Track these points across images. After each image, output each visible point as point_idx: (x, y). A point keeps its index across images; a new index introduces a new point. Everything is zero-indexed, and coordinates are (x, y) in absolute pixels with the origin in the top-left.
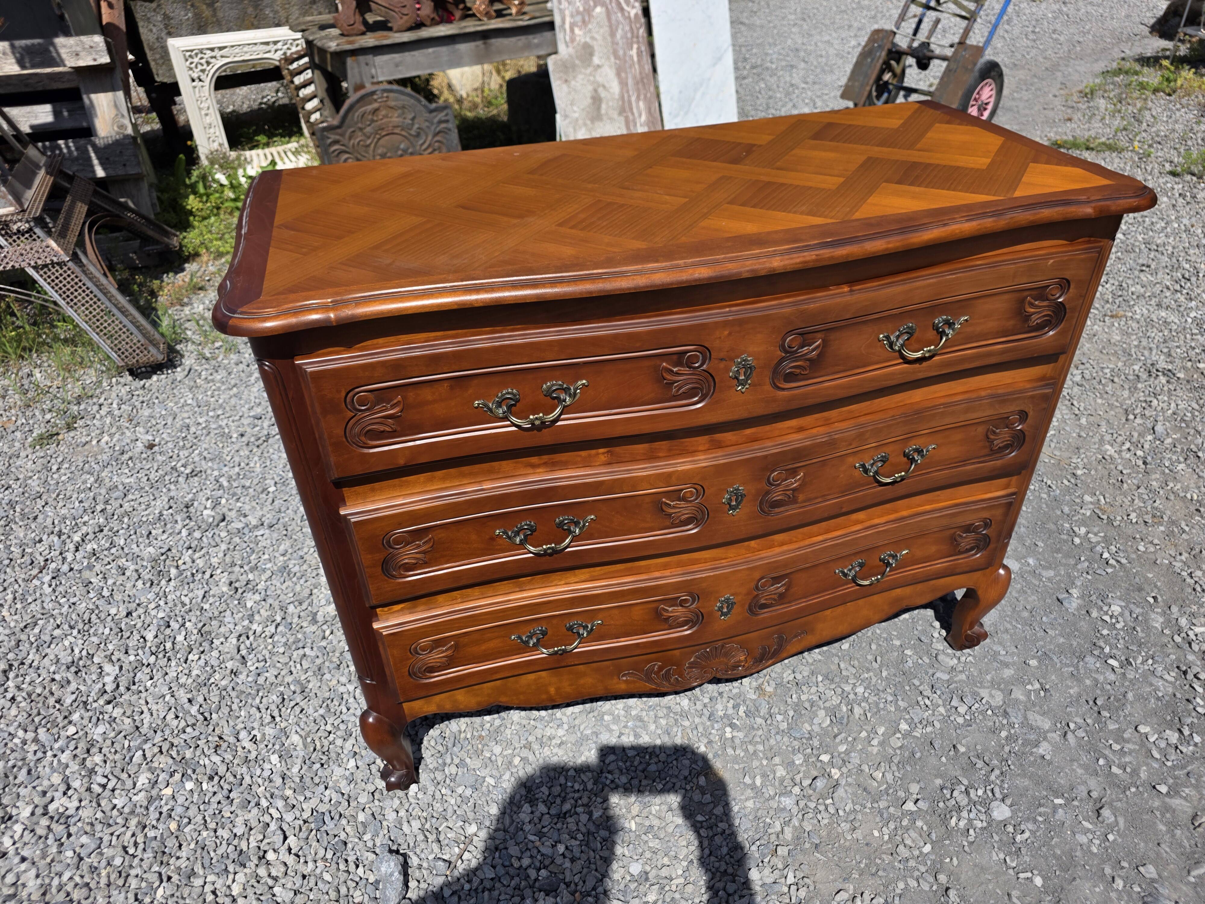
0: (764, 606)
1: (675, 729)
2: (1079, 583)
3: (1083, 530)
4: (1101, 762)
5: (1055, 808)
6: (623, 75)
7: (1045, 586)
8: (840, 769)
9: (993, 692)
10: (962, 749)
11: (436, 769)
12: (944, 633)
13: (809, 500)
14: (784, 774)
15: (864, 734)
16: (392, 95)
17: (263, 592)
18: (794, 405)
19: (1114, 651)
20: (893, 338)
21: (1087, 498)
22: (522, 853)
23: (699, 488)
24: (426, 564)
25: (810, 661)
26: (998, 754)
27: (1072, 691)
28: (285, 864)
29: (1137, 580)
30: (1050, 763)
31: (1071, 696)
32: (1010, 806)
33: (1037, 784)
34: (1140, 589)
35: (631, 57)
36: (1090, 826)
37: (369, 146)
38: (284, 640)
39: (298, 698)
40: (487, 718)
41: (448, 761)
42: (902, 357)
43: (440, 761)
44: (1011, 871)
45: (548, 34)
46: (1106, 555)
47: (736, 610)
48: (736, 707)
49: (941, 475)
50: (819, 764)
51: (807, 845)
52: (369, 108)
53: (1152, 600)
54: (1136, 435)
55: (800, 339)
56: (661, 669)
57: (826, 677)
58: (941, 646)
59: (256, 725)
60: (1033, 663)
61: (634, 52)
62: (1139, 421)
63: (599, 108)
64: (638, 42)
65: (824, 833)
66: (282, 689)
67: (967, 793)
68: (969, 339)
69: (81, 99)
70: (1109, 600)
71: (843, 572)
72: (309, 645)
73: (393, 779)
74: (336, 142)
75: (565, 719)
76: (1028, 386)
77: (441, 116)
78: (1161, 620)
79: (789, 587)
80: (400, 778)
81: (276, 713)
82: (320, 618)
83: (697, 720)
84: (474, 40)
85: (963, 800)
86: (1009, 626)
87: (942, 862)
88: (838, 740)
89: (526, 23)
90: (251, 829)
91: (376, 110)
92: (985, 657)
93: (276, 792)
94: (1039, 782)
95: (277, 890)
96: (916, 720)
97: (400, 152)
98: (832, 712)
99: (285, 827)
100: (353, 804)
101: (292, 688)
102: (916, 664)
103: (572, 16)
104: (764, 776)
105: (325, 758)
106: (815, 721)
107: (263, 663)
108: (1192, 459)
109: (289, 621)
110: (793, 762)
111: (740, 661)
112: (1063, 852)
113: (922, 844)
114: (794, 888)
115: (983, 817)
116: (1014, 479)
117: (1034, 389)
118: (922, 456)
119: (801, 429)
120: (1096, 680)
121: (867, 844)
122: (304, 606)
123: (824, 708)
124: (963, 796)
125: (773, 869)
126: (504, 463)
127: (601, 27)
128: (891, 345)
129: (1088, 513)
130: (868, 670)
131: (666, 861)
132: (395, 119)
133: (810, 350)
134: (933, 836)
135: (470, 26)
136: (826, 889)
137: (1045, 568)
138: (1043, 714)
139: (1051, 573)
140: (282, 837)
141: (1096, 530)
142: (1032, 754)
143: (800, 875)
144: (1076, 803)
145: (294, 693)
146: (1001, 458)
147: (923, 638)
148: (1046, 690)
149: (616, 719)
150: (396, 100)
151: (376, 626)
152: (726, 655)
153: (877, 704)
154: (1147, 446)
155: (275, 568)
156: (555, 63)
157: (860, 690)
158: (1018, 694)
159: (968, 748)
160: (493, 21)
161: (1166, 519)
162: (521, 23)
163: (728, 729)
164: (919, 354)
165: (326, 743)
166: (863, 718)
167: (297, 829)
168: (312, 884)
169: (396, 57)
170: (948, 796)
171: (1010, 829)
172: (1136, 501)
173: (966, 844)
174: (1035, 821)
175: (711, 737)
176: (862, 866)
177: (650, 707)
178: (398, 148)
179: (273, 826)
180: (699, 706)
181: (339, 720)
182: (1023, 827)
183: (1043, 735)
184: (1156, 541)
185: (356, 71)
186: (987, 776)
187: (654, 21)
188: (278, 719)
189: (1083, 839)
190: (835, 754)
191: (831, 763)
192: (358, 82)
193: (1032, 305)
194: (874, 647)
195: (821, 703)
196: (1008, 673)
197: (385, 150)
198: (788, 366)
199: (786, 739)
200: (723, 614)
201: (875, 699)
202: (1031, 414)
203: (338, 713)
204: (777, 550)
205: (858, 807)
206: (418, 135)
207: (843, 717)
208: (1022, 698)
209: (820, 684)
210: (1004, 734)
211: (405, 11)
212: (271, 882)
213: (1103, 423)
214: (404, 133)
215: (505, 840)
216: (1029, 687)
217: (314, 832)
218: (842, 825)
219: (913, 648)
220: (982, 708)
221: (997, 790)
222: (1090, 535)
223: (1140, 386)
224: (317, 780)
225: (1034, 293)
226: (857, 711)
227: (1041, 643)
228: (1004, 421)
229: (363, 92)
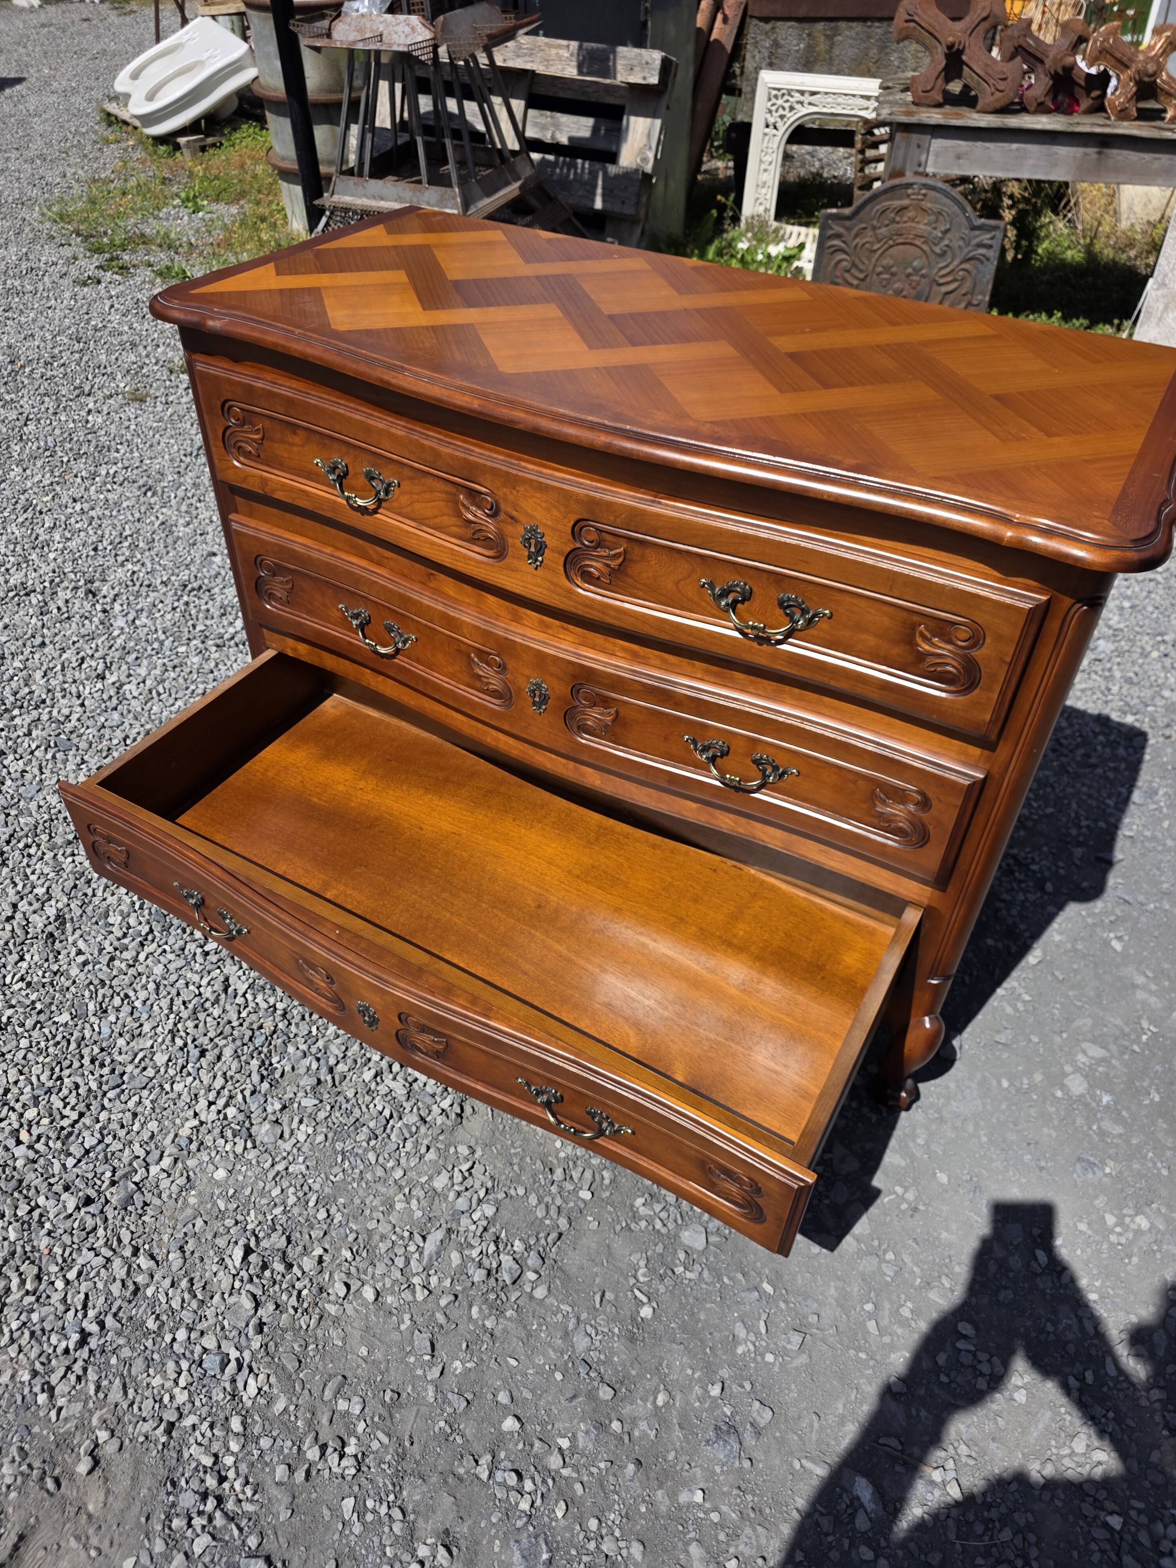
16: (932, 193)
37: (875, 251)
52: (897, 203)
69: (621, 119)
74: (838, 236)
77: (984, 238)
84: (1085, 145)
91: (904, 208)
97: (910, 270)
132: (923, 226)
135: (1090, 124)
150: (935, 201)
160: (1125, 123)
169: (962, 145)
178: (909, 264)
185: (902, 152)
192: (898, 167)
197: (891, 262)
206: (943, 254)
211: (1000, 87)
214: (925, 247)
229: (897, 181)
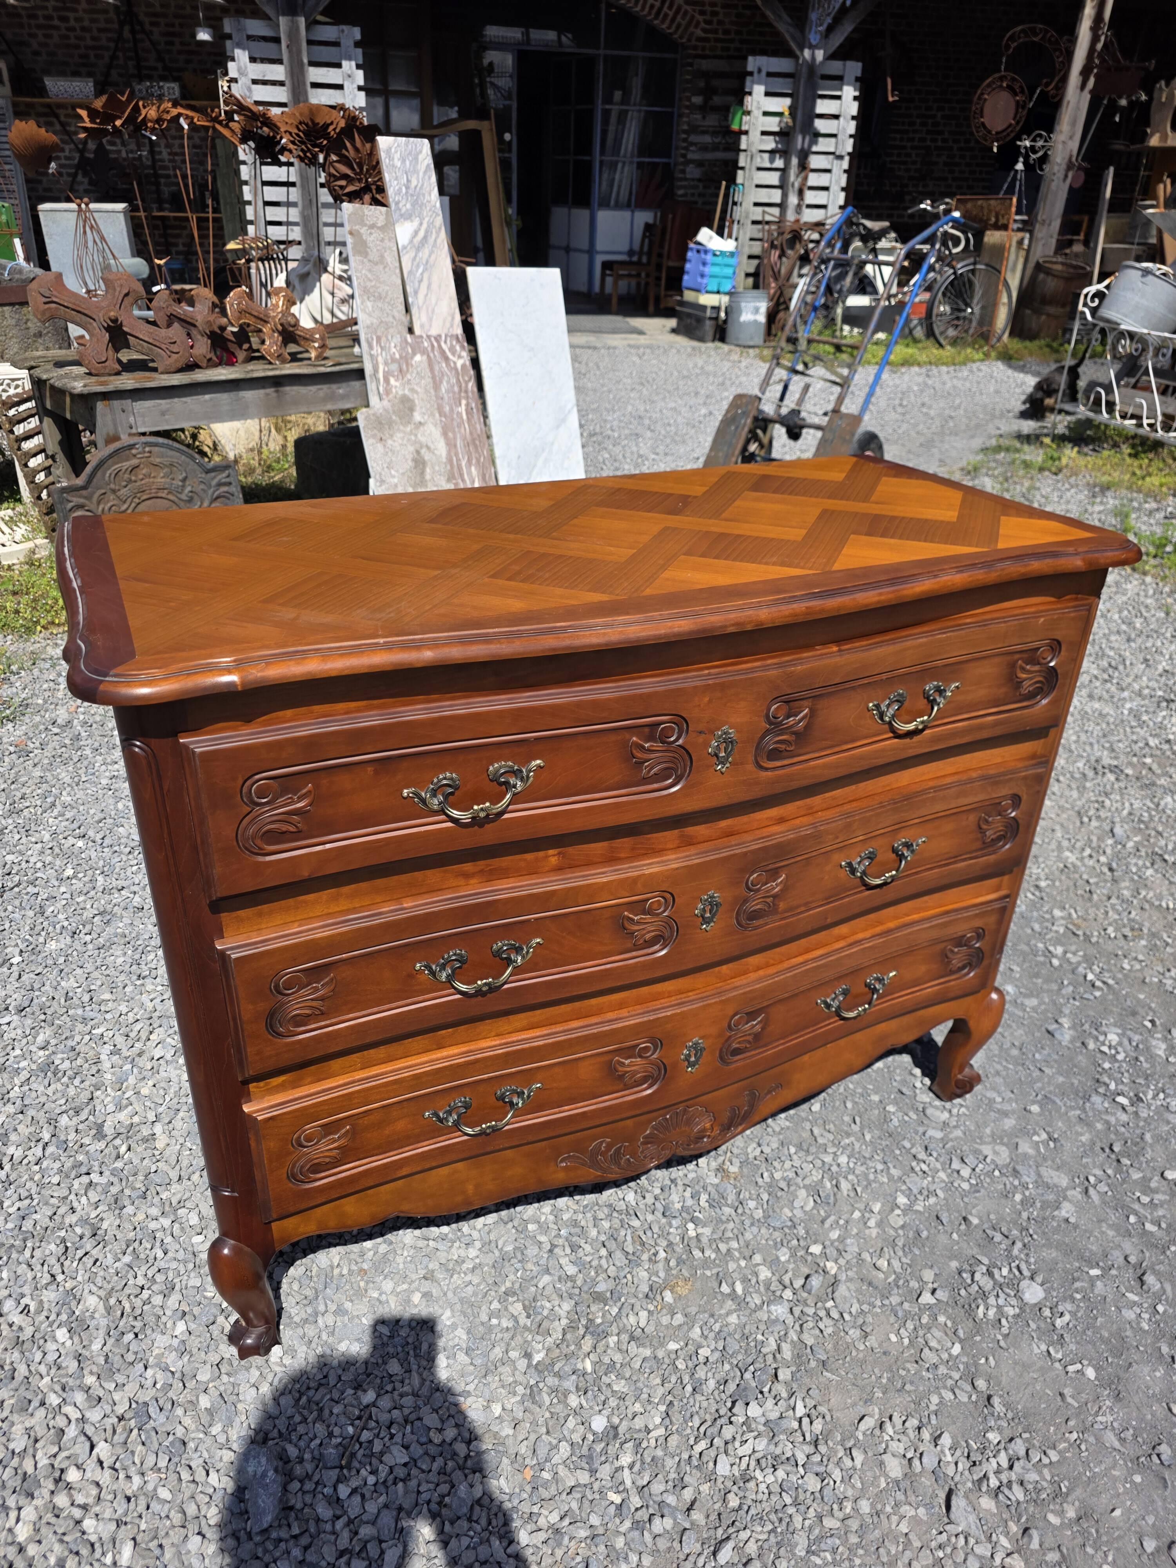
0: (736, 1052)
1: (623, 1233)
2: (1067, 1011)
3: (1059, 950)
4: (1132, 1219)
5: (1092, 1280)
6: (450, 435)
7: (1030, 1017)
8: (836, 1261)
9: (997, 1148)
10: (975, 1221)
11: (306, 1321)
12: (927, 1081)
13: (791, 909)
14: (769, 1275)
15: (857, 1214)
16: (155, 450)
17: (19, 1101)
18: (779, 789)
19: (1120, 1087)
20: (883, 707)
21: (1057, 913)
22: (443, 1422)
23: (668, 896)
24: (324, 1014)
25: (777, 1129)
26: (1015, 1223)
27: (1083, 1139)
28: (97, 1484)
29: (1129, 1003)
30: (1076, 1227)
31: (1084, 1145)
32: (1042, 1285)
33: (1066, 1254)
34: (1134, 1013)
35: (459, 414)
36: (1136, 1298)
38: (58, 1165)
39: (88, 1245)
40: (368, 1244)
41: (322, 1308)
42: (893, 730)
43: (309, 1310)
44: (1057, 1365)
45: (356, 384)
46: (1090, 977)
47: (706, 1058)
48: (695, 1196)
49: (932, 875)
50: (809, 1258)
51: (813, 1364)
52: (126, 465)
53: (1149, 1025)
54: (1094, 839)
55: (785, 708)
56: (609, 1147)
57: (799, 1147)
58: (927, 1097)
59: (26, 1290)
60: (1035, 1108)
61: (463, 409)
62: (1094, 823)
63: (422, 473)
64: (467, 398)
65: (830, 1347)
66: (63, 1233)
67: (990, 1274)
68: (960, 710)
70: (1104, 1029)
71: (825, 1003)
72: (96, 1168)
73: (249, 1341)
74: (80, 507)
75: (475, 1235)
76: (1020, 765)
77: (222, 477)
78: (1164, 1046)
79: (765, 1024)
80: (260, 1337)
81: (57, 1269)
82: (108, 1129)
83: (650, 1218)
84: (264, 387)
85: (986, 1283)
86: (999, 1067)
87: (976, 1364)
88: (827, 1224)
89: (329, 370)
90: (36, 1441)
91: (135, 468)
92: (979, 1107)
93: (71, 1382)
94: (1068, 1251)
95: (89, 1524)
96: (915, 1191)
98: (815, 1191)
99: (90, 1431)
100: (190, 1384)
101: (78, 1230)
102: (903, 1123)
103: (386, 363)
104: (745, 1280)
105: (138, 1324)
106: (796, 1204)
107: (28, 1201)
108: (1159, 864)
109: (63, 1138)
110: (778, 1258)
111: (704, 1130)
112: (1111, 1334)
113: (949, 1344)
114: (806, 1421)
115: (1014, 1302)
116: (1006, 878)
117: (1027, 768)
118: (913, 851)
119: (781, 820)
120: (1107, 1123)
121: (885, 1353)
122: (83, 1115)
123: (805, 1187)
124: (986, 1278)
125: (777, 1399)
126: (429, 872)
127: (423, 378)
128: (882, 715)
129: (1062, 930)
130: (848, 1135)
131: (638, 1407)
132: (160, 480)
133: (797, 721)
134: (961, 1333)
135: (258, 370)
136: (846, 1417)
137: (1026, 996)
138: (1058, 1169)
139: (1034, 1002)
140: (87, 1445)
141: (1073, 948)
142: (1053, 1217)
143: (810, 1403)
144: (1114, 1272)
145: (81, 1238)
146: (994, 852)
147: (904, 1090)
148: (1055, 1140)
149: (544, 1228)
150: (162, 456)
151: (246, 1108)
152: (689, 1122)
153: (866, 1176)
154: (1109, 851)
155: (34, 1067)
156: (367, 418)
157: (843, 1159)
158: (1025, 1147)
159: (980, 1218)
160: (289, 365)
161: (1145, 931)
162: (322, 370)
163: (691, 1226)
164: (911, 727)
165: (138, 1302)
166: (852, 1194)
167: (110, 1431)
168: (141, 1508)
169: (163, 403)
170: (969, 1281)
171: (1047, 1313)
172: (1111, 913)
173: (1000, 1337)
174: (1073, 1300)
175: (671, 1238)
176: (884, 1381)
177: (586, 1207)
179: (72, 1431)
180: (649, 1199)
181: (154, 1269)
182: (1061, 1308)
183: (1062, 1196)
184: (1141, 957)
185: (109, 418)
186: (1009, 1250)
187: (485, 373)
188: (60, 1278)
189: (1129, 1315)
190: (827, 1243)
191: (824, 1255)
192: (111, 432)
193: (1023, 670)
194: (849, 1105)
195: (799, 1180)
196: (1009, 1123)
198: (771, 742)
199: (763, 1231)
200: (691, 1064)
201: (863, 1168)
202: (1024, 798)
203: (151, 1261)
204: (753, 976)
205: (865, 1307)
206: (191, 500)
207: (828, 1195)
208: (1031, 1152)
209: (795, 1157)
210: (1018, 1197)
211: (175, 348)
212: (77, 1513)
213: (1057, 827)
214: (171, 497)
215: (417, 1408)
216: (1036, 1138)
217: (135, 1432)
218: (851, 1332)
219: (895, 1102)
220: (988, 1168)
221: (1023, 1267)
222: (1069, 955)
223: (1088, 785)
224: (130, 1357)
225: (1025, 656)
226: (845, 1186)
227: (1039, 1085)
228: (996, 807)
229: (117, 445)
